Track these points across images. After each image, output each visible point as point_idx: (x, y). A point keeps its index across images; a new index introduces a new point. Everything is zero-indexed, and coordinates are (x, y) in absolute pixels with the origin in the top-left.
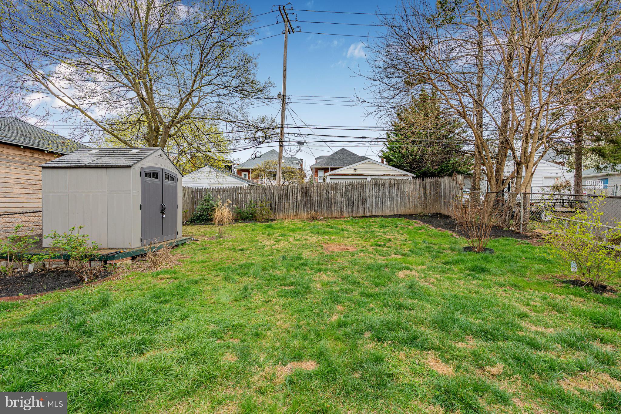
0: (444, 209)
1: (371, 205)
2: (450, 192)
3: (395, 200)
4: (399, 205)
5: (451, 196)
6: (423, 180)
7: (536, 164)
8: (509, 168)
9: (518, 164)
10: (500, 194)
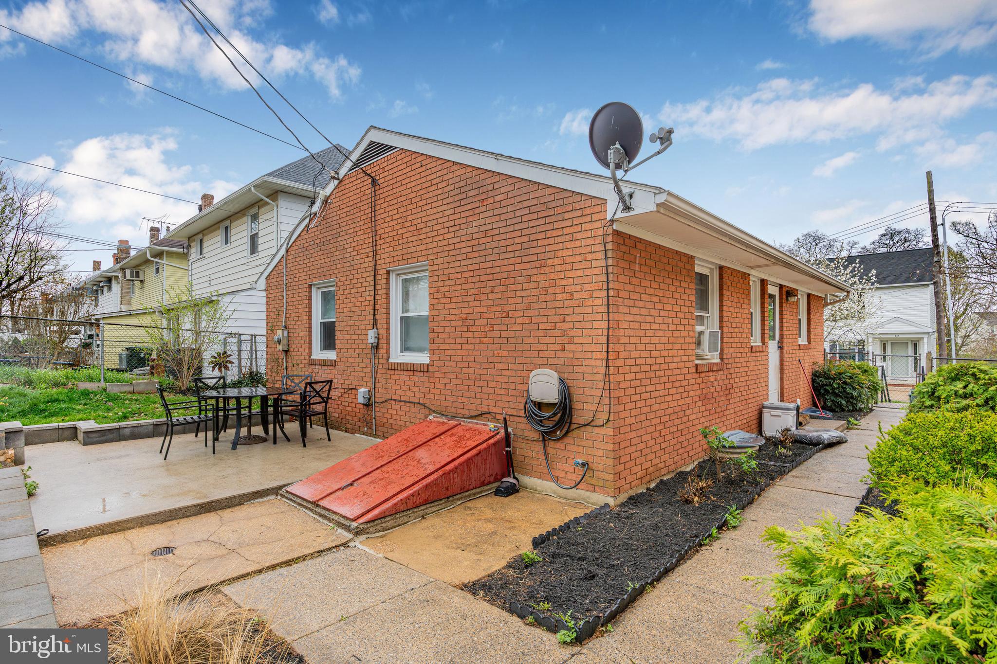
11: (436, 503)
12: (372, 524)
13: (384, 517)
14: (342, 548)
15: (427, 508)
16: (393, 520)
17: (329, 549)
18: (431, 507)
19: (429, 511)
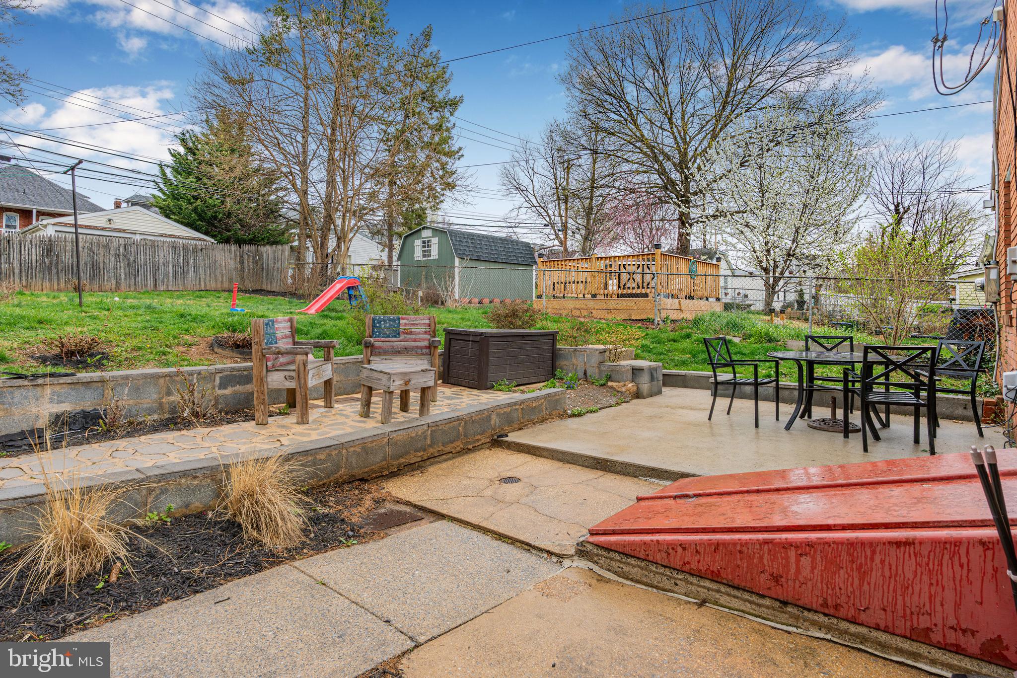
0: (267, 283)
1: (166, 275)
2: (275, 263)
3: (202, 272)
4: (208, 278)
5: (276, 269)
6: (240, 247)
7: (350, 240)
8: (332, 243)
9: (339, 238)
10: (324, 268)
11: (746, 596)
12: (605, 554)
13: (628, 555)
14: (555, 559)
15: (718, 591)
16: (642, 569)
17: (540, 549)
18: (729, 595)
19: (724, 599)
